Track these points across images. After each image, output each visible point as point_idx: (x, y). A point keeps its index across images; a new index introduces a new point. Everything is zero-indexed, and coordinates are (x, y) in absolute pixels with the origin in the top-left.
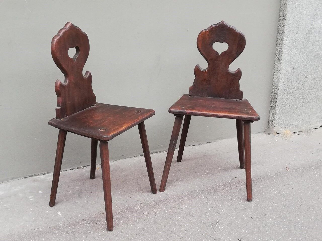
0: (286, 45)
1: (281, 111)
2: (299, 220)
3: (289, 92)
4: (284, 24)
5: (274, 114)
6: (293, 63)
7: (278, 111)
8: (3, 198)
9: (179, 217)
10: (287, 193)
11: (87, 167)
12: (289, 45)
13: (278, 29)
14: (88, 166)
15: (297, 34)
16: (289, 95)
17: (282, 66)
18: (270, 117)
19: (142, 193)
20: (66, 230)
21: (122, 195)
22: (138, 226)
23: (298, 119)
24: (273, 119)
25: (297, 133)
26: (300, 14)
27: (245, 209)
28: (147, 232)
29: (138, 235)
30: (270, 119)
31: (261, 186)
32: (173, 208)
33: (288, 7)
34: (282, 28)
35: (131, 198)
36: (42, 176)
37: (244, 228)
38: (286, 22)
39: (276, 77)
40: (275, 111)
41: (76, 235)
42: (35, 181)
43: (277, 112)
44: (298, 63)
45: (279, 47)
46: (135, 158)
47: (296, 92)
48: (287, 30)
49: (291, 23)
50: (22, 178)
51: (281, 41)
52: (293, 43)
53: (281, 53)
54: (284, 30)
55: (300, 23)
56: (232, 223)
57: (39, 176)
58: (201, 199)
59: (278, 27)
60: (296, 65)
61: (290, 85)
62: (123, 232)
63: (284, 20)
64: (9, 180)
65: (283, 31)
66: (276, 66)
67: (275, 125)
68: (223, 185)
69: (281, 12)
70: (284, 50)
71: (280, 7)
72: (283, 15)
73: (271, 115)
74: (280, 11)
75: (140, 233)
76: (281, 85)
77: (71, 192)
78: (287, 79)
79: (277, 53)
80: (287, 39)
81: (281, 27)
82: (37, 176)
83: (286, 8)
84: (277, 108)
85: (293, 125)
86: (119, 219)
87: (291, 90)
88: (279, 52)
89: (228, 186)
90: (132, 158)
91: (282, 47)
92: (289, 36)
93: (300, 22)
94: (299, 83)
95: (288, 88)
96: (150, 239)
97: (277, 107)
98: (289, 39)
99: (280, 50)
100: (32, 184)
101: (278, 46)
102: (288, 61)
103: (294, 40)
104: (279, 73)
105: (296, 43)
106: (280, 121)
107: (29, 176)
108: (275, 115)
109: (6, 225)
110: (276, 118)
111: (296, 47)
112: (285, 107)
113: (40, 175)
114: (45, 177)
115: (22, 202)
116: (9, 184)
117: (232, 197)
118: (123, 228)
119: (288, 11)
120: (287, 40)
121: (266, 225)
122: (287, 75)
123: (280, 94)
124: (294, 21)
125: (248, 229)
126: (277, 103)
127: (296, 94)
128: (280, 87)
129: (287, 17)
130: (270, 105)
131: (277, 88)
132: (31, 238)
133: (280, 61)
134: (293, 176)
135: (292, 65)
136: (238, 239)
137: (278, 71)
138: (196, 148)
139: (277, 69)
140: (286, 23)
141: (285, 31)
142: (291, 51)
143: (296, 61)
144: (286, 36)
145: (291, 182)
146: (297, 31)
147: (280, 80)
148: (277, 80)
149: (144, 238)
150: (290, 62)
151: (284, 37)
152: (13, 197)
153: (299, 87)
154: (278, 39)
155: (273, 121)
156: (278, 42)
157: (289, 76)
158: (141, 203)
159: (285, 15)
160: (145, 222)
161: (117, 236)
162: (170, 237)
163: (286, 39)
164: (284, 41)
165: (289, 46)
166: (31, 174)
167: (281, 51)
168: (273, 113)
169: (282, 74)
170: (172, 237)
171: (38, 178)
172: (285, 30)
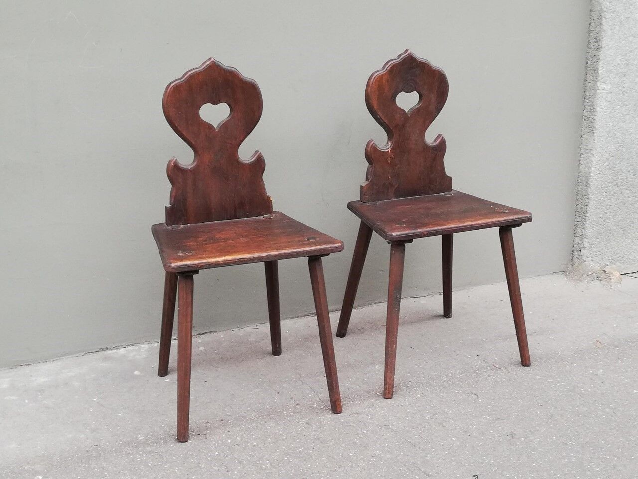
0: (602, 99)
1: (598, 229)
2: (602, 442)
3: (612, 193)
4: (598, 57)
5: (583, 236)
6: (618, 134)
7: (590, 230)
8: (43, 388)
9: (365, 432)
10: (589, 390)
11: (206, 335)
12: (609, 99)
13: (586, 68)
14: (208, 332)
15: (627, 77)
16: (612, 199)
17: (595, 141)
18: (575, 243)
19: (303, 384)
20: (149, 449)
21: (262, 388)
22: (284, 446)
23: (635, 247)
24: (580, 247)
25: (634, 275)
26: (630, 36)
27: (498, 419)
28: (299, 457)
29: (280, 461)
30: (575, 246)
31: (538, 377)
32: (357, 413)
33: (604, 24)
34: (594, 66)
35: (278, 393)
36: (122, 351)
37: (489, 454)
38: (601, 53)
39: (585, 162)
40: (583, 230)
41: (165, 458)
42: (106, 359)
43: (589, 232)
44: (630, 135)
45: (589, 104)
46: (299, 320)
47: (628, 192)
48: (604, 70)
49: (612, 55)
50: (83, 354)
51: (593, 91)
52: (618, 95)
53: (594, 114)
54: (598, 69)
55: (632, 54)
56: (467, 445)
57: (114, 351)
58: (414, 398)
59: (587, 63)
60: (626, 137)
61: (615, 179)
62: (253, 456)
63: (598, 49)
64: (59, 357)
65: (595, 70)
66: (584, 141)
67: (584, 259)
68: (461, 374)
69: (591, 35)
70: (598, 109)
71: (590, 24)
72: (596, 39)
73: (577, 238)
74: (589, 32)
75: (286, 458)
76: (594, 177)
77: (168, 380)
78: (607, 167)
79: (586, 114)
80: (604, 86)
81: (592, 64)
82: (111, 349)
83: (601, 24)
84: (587, 225)
85: (624, 259)
86: (250, 431)
87: (617, 188)
88: (588, 112)
89: (473, 375)
90: (294, 320)
91: (594, 104)
92: (608, 81)
93: (630, 52)
94: (633, 175)
95: (610, 184)
96: (302, 469)
97: (587, 222)
98: (609, 87)
99: (592, 108)
100: (101, 364)
101: (587, 101)
102: (607, 129)
103: (620, 88)
104: (591, 154)
105: (623, 95)
106: (595, 250)
107: (98, 350)
108: (585, 239)
109: (43, 438)
110: (586, 245)
111: (624, 102)
112: (605, 223)
113: (117, 347)
114: (125, 352)
115: (76, 397)
116: (60, 363)
117: (476, 397)
118: (254, 447)
119: (604, 31)
120: (604, 89)
121: (533, 450)
122: (607, 159)
123: (593, 196)
124: (617, 51)
125: (497, 458)
126: (588, 215)
127: (627, 196)
128: (593, 183)
129: (603, 44)
130: (576, 218)
131: (587, 185)
132: (83, 461)
133: (591, 130)
134: (607, 358)
135: (616, 138)
136: (474, 476)
137: (587, 151)
138: (422, 302)
139: (587, 146)
140: (602, 55)
141: (600, 72)
142: (613, 111)
143: (626, 130)
144: (602, 81)
145: (601, 370)
146: (626, 70)
147: (593, 169)
148: (587, 169)
149: (291, 467)
150: (612, 132)
151: (599, 84)
152: (62, 386)
153: (634, 183)
154: (587, 88)
155: (580, 251)
156: (587, 93)
157: (611, 161)
158: (297, 402)
159: (599, 40)
160: (298, 438)
161: (241, 462)
162: (341, 467)
163: (601, 87)
164: (598, 92)
165: (609, 101)
166: (100, 347)
167: (593, 110)
168: (581, 233)
169: (597, 157)
170: (344, 467)
171: (113, 353)
172: (600, 69)
